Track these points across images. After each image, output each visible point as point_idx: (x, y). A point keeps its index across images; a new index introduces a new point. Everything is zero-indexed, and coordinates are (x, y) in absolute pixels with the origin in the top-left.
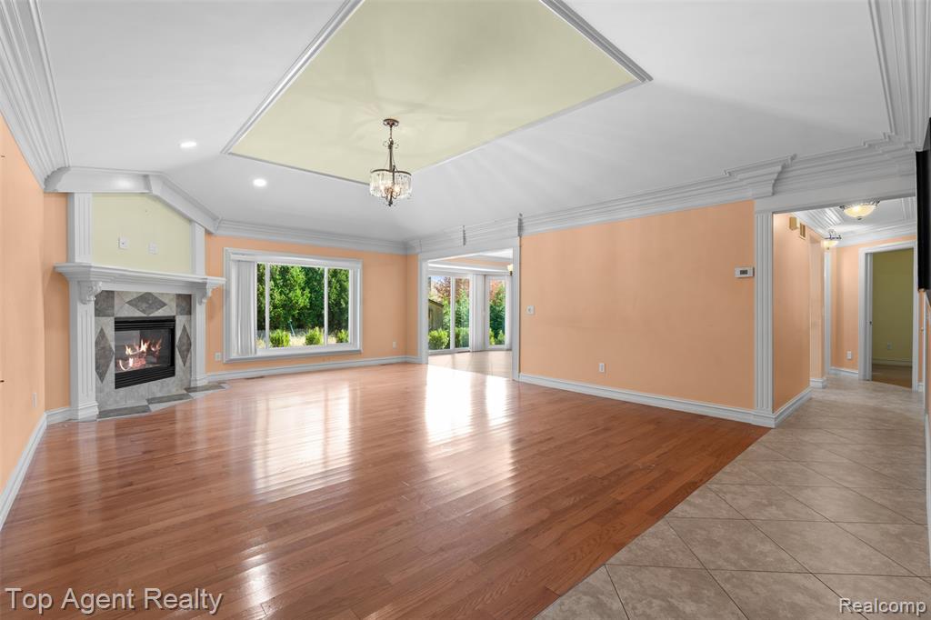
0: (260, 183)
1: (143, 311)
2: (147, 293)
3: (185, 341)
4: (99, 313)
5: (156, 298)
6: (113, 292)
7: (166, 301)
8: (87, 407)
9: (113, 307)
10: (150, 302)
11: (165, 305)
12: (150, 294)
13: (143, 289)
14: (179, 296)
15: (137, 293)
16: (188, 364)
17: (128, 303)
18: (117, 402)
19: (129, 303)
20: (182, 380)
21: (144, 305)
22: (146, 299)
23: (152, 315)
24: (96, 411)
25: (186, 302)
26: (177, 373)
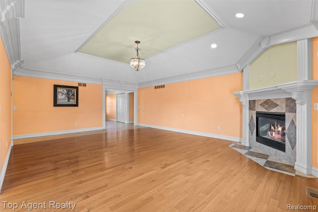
1: (266, 109)
2: (268, 99)
4: (250, 108)
5: (273, 102)
6: (255, 100)
7: (278, 103)
9: (255, 107)
10: (269, 104)
11: (278, 105)
12: (269, 100)
13: (266, 98)
14: (287, 100)
15: (264, 100)
17: (260, 105)
18: (255, 146)
20: (290, 158)
21: (267, 106)
22: (267, 103)
23: (270, 111)
24: (248, 145)
26: (286, 151)
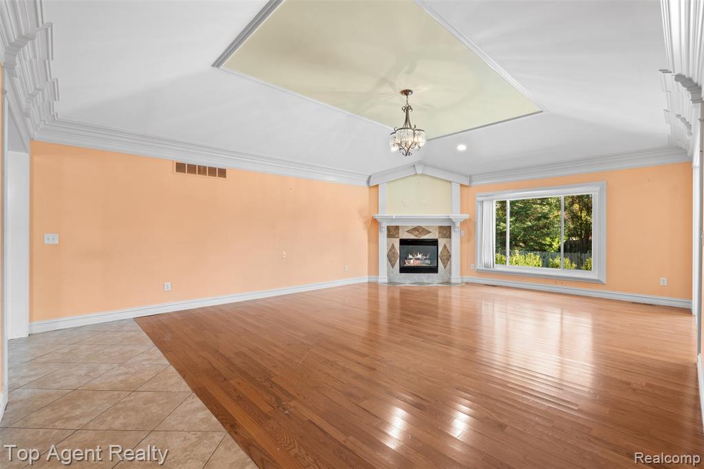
0: (462, 148)
1: (416, 236)
3: (445, 253)
4: (390, 235)
5: (424, 229)
6: (398, 227)
7: (431, 230)
8: (383, 278)
9: (398, 233)
10: (420, 231)
11: (430, 232)
12: (419, 226)
13: (416, 225)
14: (441, 227)
15: (412, 226)
16: (448, 267)
17: (406, 231)
18: (399, 279)
19: (408, 231)
20: (443, 276)
21: (417, 233)
22: (417, 229)
23: (421, 238)
24: (386, 281)
25: (446, 231)
26: (439, 272)
